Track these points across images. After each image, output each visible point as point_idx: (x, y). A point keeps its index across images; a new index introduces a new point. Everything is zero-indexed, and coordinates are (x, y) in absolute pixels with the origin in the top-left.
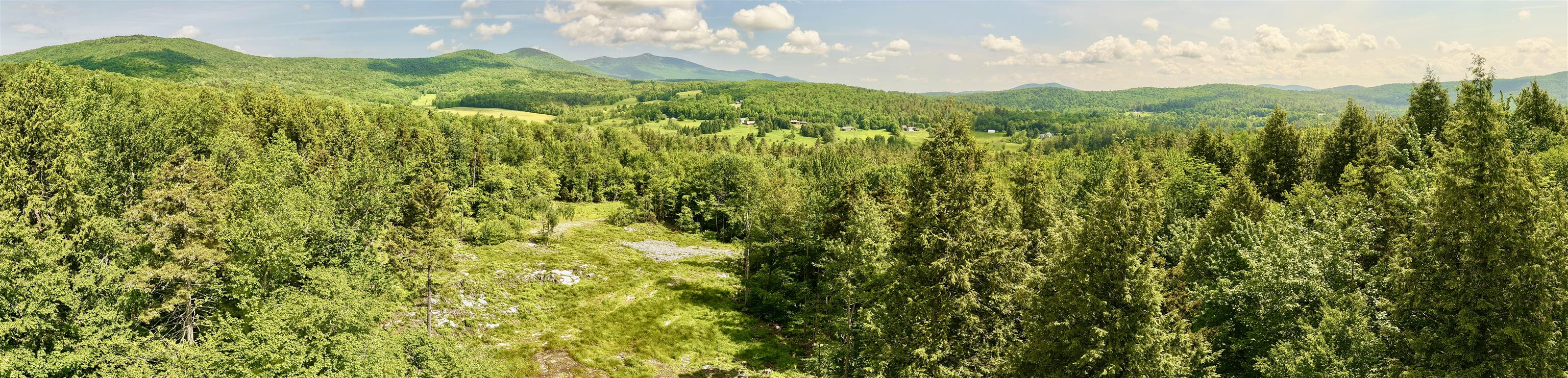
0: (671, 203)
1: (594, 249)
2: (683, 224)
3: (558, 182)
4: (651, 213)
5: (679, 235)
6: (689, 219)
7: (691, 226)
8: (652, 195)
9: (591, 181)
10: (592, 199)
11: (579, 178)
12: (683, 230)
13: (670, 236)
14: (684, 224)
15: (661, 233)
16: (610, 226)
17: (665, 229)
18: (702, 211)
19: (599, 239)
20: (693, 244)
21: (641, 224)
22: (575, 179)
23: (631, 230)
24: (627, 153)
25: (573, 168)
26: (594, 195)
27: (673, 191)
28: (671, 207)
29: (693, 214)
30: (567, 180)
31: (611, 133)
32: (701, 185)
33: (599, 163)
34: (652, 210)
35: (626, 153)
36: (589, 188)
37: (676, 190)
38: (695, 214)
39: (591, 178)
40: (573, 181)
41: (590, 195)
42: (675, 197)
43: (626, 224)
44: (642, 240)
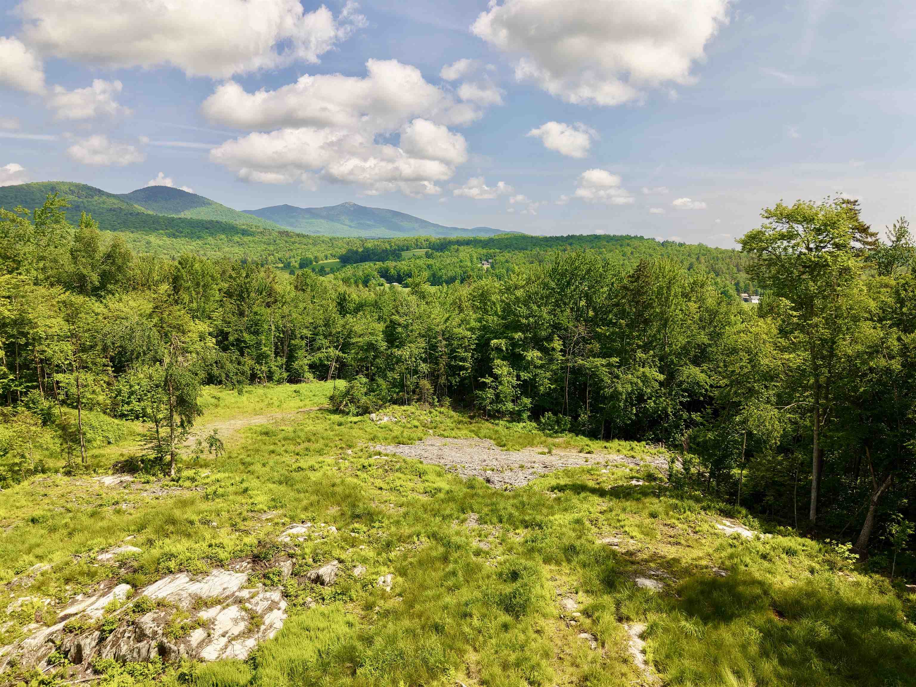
0: (464, 360)
1: (312, 469)
4: (424, 382)
5: (490, 426)
6: (506, 390)
7: (511, 406)
9: (282, 341)
10: (285, 375)
11: (256, 333)
12: (496, 415)
13: (473, 427)
14: (497, 400)
16: (336, 418)
18: (535, 371)
19: (319, 445)
20: (531, 444)
21: (405, 407)
22: (247, 336)
23: (386, 420)
25: (242, 314)
26: (288, 367)
28: (462, 368)
29: (518, 378)
30: (231, 338)
32: (531, 315)
36: (277, 354)
37: (471, 330)
38: (522, 379)
39: (282, 336)
40: (245, 342)
41: (281, 367)
42: (473, 347)
43: (371, 409)
44: (417, 442)
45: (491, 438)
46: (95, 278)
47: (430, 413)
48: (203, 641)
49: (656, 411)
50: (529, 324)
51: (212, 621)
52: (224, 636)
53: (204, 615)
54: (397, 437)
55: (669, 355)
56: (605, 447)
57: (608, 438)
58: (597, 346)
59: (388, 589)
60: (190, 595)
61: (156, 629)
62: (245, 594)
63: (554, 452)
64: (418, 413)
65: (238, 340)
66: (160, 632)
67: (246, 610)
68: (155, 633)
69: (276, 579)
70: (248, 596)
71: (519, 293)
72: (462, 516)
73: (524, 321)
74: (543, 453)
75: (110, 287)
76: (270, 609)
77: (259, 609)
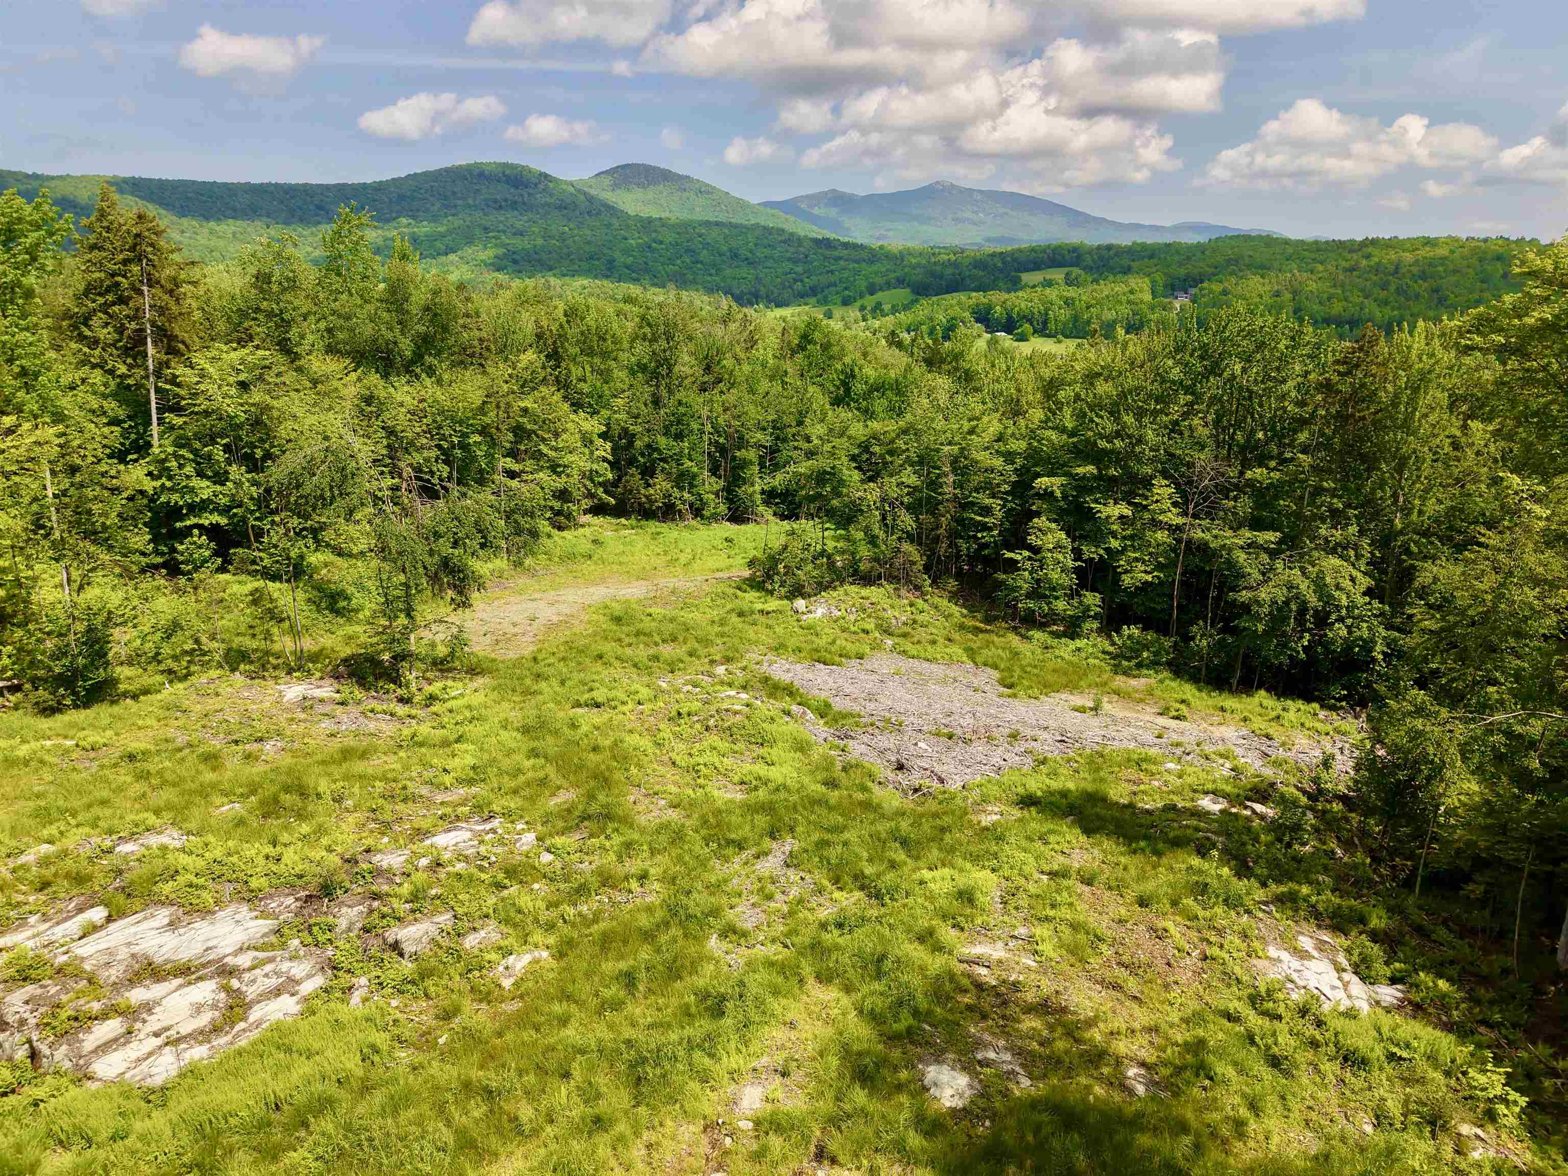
0: (987, 511)
2: (1029, 596)
3: (604, 449)
4: (907, 547)
5: (1014, 640)
6: (1055, 575)
7: (1061, 605)
8: (910, 478)
9: (721, 448)
10: (723, 509)
11: (679, 437)
12: (1030, 621)
13: (977, 642)
14: (1034, 594)
15: (939, 627)
17: (955, 610)
18: (1114, 544)
20: (1072, 686)
21: (865, 592)
22: (662, 442)
23: (820, 611)
24: (853, 376)
26: (730, 494)
27: (998, 462)
28: (985, 527)
29: (1077, 554)
30: (638, 444)
31: (817, 336)
33: (752, 391)
34: (910, 538)
35: (849, 376)
36: (712, 474)
37: (1009, 457)
38: (1085, 557)
39: (721, 440)
40: (657, 450)
41: (717, 495)
42: (1007, 487)
43: (808, 590)
44: (855, 662)
45: (995, 667)
46: (406, 346)
47: (911, 605)
48: (115, 1040)
49: (1348, 646)
50: (1112, 451)
51: (148, 1007)
52: (156, 1035)
53: (137, 995)
54: (817, 650)
55: (1401, 533)
56: (1223, 709)
57: (1247, 686)
58: (1244, 505)
59: (507, 983)
60: (133, 956)
61: (27, 1015)
62: (244, 960)
63: (1106, 707)
64: (885, 603)
65: (649, 446)
66: (32, 1021)
67: (227, 989)
68: (23, 1022)
69: (322, 938)
70: (248, 964)
71: (1103, 388)
72: (767, 843)
73: (1103, 444)
74: (1081, 710)
75: (428, 359)
76: (277, 992)
77: (251, 992)
